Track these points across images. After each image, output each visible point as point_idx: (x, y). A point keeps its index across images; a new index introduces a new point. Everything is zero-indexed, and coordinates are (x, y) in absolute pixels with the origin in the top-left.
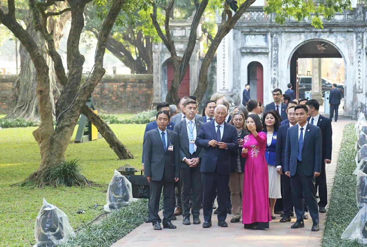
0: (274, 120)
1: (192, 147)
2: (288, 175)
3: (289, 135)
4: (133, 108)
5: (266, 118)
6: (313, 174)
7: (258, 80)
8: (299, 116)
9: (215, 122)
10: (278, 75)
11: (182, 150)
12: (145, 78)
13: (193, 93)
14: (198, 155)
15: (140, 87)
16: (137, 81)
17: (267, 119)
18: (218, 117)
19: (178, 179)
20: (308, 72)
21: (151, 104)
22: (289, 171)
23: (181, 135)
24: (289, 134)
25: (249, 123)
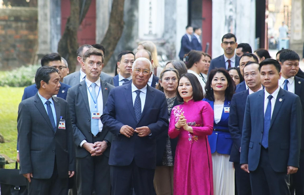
0: (225, 82)
1: (96, 124)
2: (246, 170)
3: (249, 107)
4: (5, 62)
5: (214, 78)
6: (286, 169)
7: (204, 19)
8: (266, 77)
9: (133, 85)
10: (236, 12)
11: (79, 128)
12: (24, 13)
13: (102, 39)
14: (104, 137)
15: (17, 29)
16: (12, 19)
17: (216, 80)
18: (138, 77)
19: (73, 172)
20: (284, 6)
21: (35, 56)
22: (247, 163)
23: (77, 105)
24: (249, 105)
25: (182, 85)
